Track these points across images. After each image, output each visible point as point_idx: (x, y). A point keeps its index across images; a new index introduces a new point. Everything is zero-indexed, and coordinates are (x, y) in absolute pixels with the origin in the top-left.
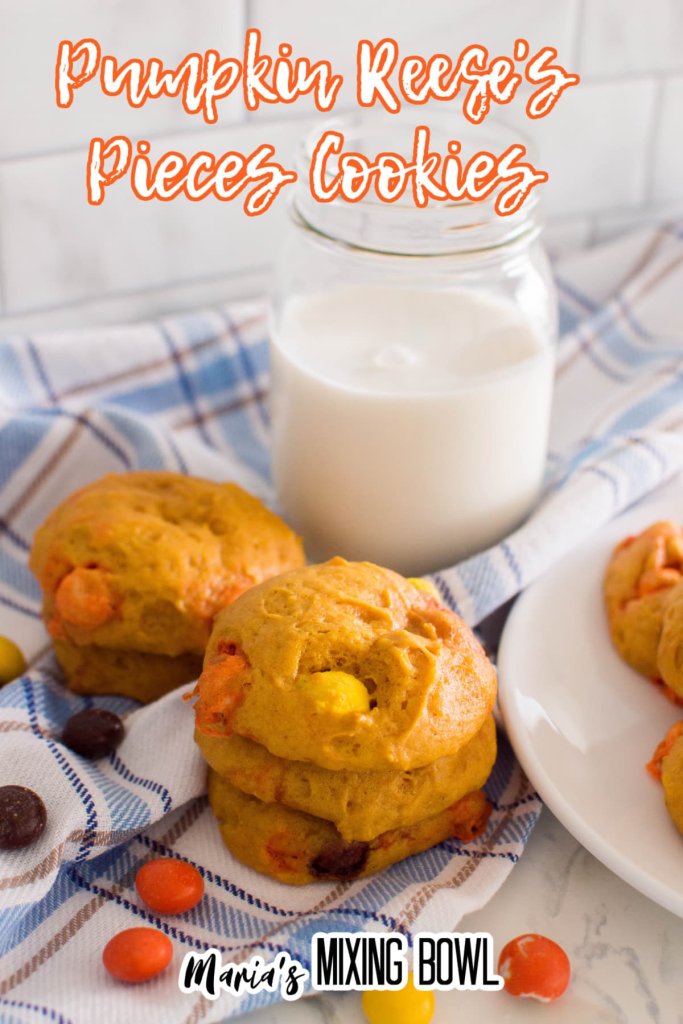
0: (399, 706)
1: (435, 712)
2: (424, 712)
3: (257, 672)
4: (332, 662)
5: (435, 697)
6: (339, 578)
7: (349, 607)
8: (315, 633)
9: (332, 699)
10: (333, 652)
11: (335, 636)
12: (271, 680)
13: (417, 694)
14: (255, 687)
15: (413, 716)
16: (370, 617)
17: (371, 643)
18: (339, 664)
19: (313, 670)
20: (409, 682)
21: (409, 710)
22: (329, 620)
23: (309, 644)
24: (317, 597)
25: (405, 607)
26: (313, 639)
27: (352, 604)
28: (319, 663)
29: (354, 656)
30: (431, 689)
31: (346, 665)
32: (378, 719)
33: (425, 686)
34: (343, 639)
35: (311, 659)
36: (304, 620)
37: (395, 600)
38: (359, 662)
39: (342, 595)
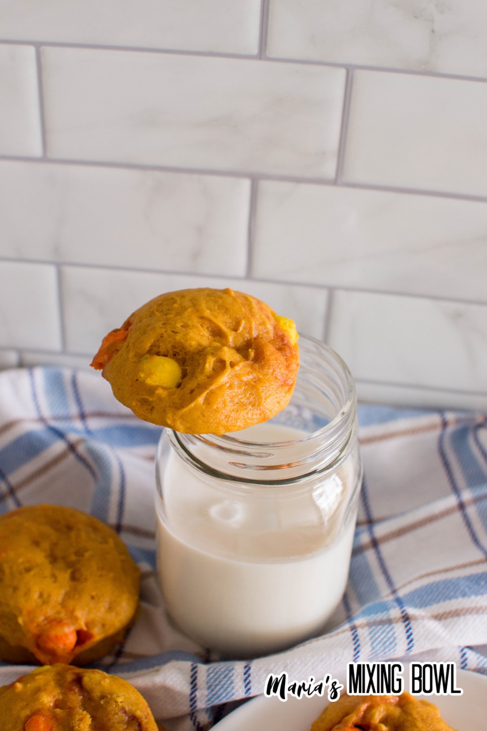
0: (189, 391)
1: (208, 402)
2: (201, 400)
3: (126, 344)
4: (171, 353)
5: (212, 392)
6: (216, 302)
7: (207, 322)
8: (169, 331)
9: (150, 374)
10: (174, 346)
11: (178, 337)
12: (128, 352)
13: (202, 387)
14: (119, 353)
15: (192, 400)
16: (217, 334)
17: (201, 348)
18: (174, 354)
19: (158, 354)
20: (201, 378)
21: (193, 394)
22: (185, 326)
23: (162, 337)
24: (190, 310)
25: (250, 333)
26: (165, 335)
27: (210, 321)
28: (162, 349)
29: (186, 353)
30: (213, 387)
31: (178, 357)
32: (171, 395)
33: (211, 384)
34: (182, 341)
35: (159, 347)
36: (170, 321)
37: (245, 328)
38: (187, 357)
39: (207, 313)
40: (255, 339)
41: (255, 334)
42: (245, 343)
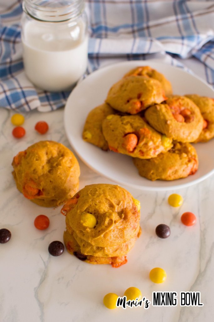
0: (98, 231)
1: (105, 236)
2: (102, 235)
3: (77, 206)
4: (93, 213)
5: (107, 233)
6: (112, 192)
7: (108, 201)
8: (94, 204)
9: (85, 222)
10: (95, 210)
11: (97, 207)
12: (77, 209)
13: (103, 230)
14: (74, 209)
15: (99, 235)
16: (111, 206)
17: (104, 213)
18: (94, 214)
19: (88, 212)
20: (103, 227)
21: (100, 233)
22: (100, 202)
23: (91, 206)
24: (102, 195)
25: (124, 206)
26: (92, 205)
27: (109, 201)
28: (90, 211)
29: (99, 214)
30: (107, 231)
31: (96, 215)
32: (92, 231)
34: (98, 209)
35: (89, 209)
36: (94, 199)
37: (122, 204)
38: (99, 216)
39: (109, 197)
40: (125, 209)
41: (125, 207)
42: (121, 210)
